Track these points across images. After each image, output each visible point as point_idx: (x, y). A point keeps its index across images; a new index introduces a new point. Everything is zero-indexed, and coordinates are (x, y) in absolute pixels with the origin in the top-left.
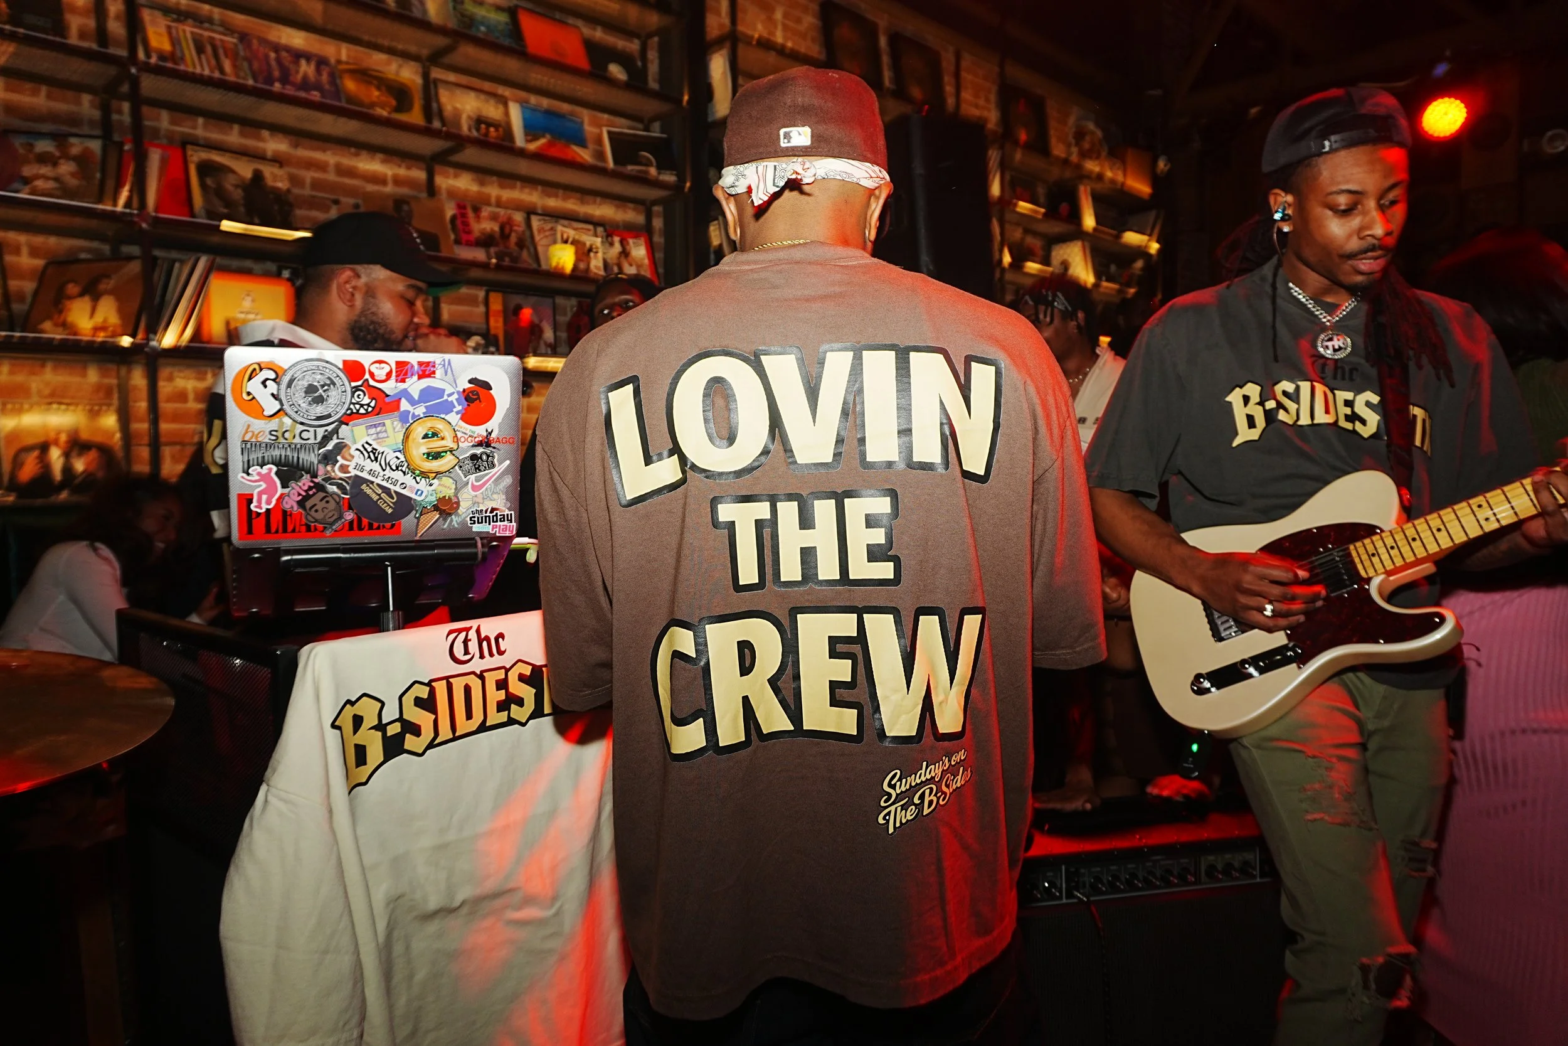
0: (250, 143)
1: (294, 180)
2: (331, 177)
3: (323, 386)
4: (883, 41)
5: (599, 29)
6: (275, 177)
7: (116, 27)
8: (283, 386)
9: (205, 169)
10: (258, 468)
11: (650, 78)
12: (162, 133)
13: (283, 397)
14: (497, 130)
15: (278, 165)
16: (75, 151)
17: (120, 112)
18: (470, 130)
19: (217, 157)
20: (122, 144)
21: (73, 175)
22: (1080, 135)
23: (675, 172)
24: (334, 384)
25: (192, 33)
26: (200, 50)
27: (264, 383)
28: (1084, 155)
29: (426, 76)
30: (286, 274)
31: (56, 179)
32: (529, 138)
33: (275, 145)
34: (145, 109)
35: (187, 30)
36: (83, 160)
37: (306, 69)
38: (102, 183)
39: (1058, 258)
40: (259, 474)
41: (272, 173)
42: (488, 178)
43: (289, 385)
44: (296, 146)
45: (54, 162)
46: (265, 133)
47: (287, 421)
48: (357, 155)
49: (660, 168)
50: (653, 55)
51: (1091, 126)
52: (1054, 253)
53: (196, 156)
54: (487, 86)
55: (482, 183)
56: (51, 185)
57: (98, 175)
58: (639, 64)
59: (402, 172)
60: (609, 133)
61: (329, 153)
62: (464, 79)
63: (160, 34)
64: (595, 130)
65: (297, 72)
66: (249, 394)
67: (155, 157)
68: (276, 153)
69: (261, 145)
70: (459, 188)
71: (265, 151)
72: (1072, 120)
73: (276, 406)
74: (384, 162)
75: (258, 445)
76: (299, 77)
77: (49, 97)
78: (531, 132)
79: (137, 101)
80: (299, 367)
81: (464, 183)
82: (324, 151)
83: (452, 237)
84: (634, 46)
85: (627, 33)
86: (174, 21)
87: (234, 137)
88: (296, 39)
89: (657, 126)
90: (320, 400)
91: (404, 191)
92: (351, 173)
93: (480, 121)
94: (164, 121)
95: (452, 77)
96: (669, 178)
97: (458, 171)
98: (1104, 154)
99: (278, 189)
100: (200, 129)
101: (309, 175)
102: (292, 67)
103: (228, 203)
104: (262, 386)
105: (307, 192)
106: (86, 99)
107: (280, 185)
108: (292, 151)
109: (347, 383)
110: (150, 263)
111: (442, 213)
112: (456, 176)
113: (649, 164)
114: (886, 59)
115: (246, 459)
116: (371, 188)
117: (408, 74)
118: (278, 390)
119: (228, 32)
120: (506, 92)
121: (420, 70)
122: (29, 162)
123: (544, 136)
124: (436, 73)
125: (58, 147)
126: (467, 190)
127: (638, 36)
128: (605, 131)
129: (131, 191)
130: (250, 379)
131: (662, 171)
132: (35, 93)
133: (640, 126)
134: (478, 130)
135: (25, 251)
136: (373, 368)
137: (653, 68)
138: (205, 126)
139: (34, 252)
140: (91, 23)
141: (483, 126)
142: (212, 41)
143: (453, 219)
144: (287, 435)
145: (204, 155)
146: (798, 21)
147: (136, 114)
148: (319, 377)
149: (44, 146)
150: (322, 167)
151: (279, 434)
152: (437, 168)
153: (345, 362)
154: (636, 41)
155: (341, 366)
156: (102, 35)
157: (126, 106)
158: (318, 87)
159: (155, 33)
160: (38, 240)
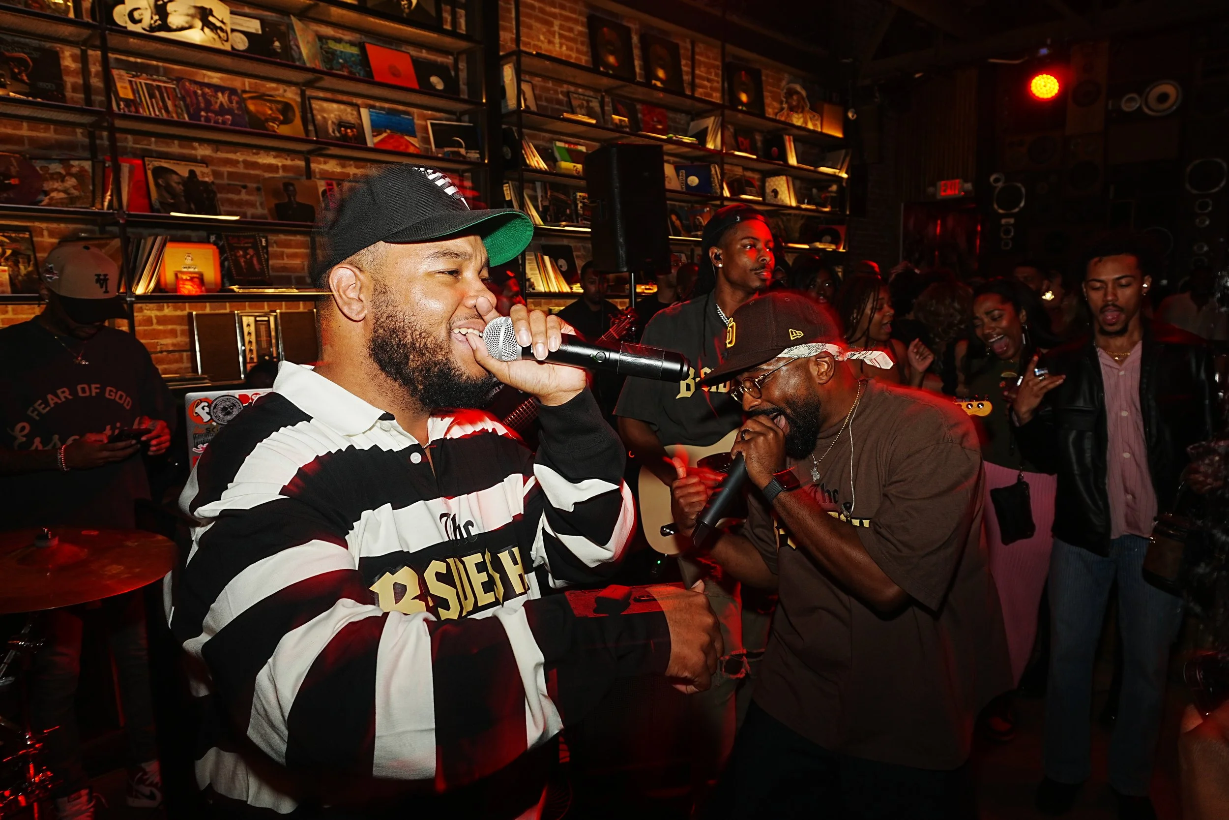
0: (186, 151)
1: (216, 174)
2: (241, 169)
3: (230, 407)
4: (635, 39)
5: (424, 51)
6: (203, 174)
7: (96, 82)
8: (212, 409)
9: (159, 172)
10: (201, 445)
11: (461, 83)
12: (129, 150)
13: (212, 413)
14: (352, 131)
15: (205, 165)
16: (74, 170)
17: (101, 138)
18: (334, 132)
19: (164, 164)
20: (104, 163)
21: (74, 187)
22: (790, 93)
23: (478, 151)
24: (235, 406)
25: (146, 84)
26: (152, 96)
27: (203, 408)
28: (792, 109)
29: (303, 94)
30: (213, 238)
31: (65, 191)
32: (375, 134)
33: (203, 151)
34: (118, 135)
35: (143, 80)
36: (80, 176)
37: (222, 98)
38: (93, 192)
39: (770, 187)
40: (202, 448)
41: (201, 172)
42: (347, 163)
43: (214, 408)
44: (217, 151)
45: (62, 178)
46: (196, 144)
47: (214, 424)
48: (257, 154)
49: (467, 148)
50: (462, 65)
51: (798, 88)
52: (767, 184)
53: (153, 164)
54: (345, 98)
55: (343, 166)
56: (62, 195)
57: (91, 187)
58: (453, 73)
59: (289, 162)
60: (432, 124)
61: (238, 154)
62: (329, 95)
63: (125, 88)
64: (423, 123)
65: (216, 102)
66: (196, 413)
67: (125, 168)
68: (203, 157)
69: (193, 152)
70: (327, 171)
71: (196, 156)
72: (784, 83)
73: (209, 417)
74: (275, 157)
75: (201, 435)
76: (217, 106)
77: (55, 131)
78: (377, 129)
79: (112, 130)
80: (218, 400)
81: (332, 166)
82: (235, 153)
83: (323, 205)
84: (450, 60)
85: (445, 52)
86: (134, 76)
87: (175, 148)
88: (215, 78)
89: (466, 118)
90: (229, 413)
91: (290, 175)
92: (255, 165)
93: (341, 124)
94: (130, 142)
95: (321, 94)
96: (474, 155)
97: (327, 160)
98: (807, 108)
99: (206, 182)
100: (154, 145)
101: (226, 169)
102: (213, 100)
103: (174, 195)
104: (202, 410)
105: (225, 181)
106: (79, 131)
107: (207, 179)
108: (214, 155)
109: (241, 405)
110: (126, 241)
111: (316, 188)
112: (325, 163)
113: (460, 146)
114: (636, 52)
115: (196, 441)
116: (267, 175)
117: (291, 95)
118: (210, 410)
119: (169, 81)
120: (359, 101)
121: (299, 92)
122: (46, 180)
123: (385, 132)
124: (309, 92)
125: (64, 167)
126: (333, 172)
127: (452, 54)
128: (429, 122)
129: (111, 195)
130: (197, 406)
131: (469, 151)
132: (47, 130)
133: (454, 117)
134: (340, 132)
135: (46, 233)
136: (253, 397)
137: (463, 75)
138: (156, 142)
139: (52, 234)
140: (80, 81)
141: (343, 129)
142: (159, 87)
143: (324, 192)
144: (214, 430)
145: (157, 164)
146: (571, 30)
147: (112, 140)
148: (228, 403)
149: (56, 167)
150: (235, 163)
151: (211, 430)
152: (312, 158)
153: (240, 395)
154: (451, 57)
155: (238, 397)
156: (87, 88)
157: (105, 134)
158: (230, 111)
159: (122, 87)
160: (54, 226)
